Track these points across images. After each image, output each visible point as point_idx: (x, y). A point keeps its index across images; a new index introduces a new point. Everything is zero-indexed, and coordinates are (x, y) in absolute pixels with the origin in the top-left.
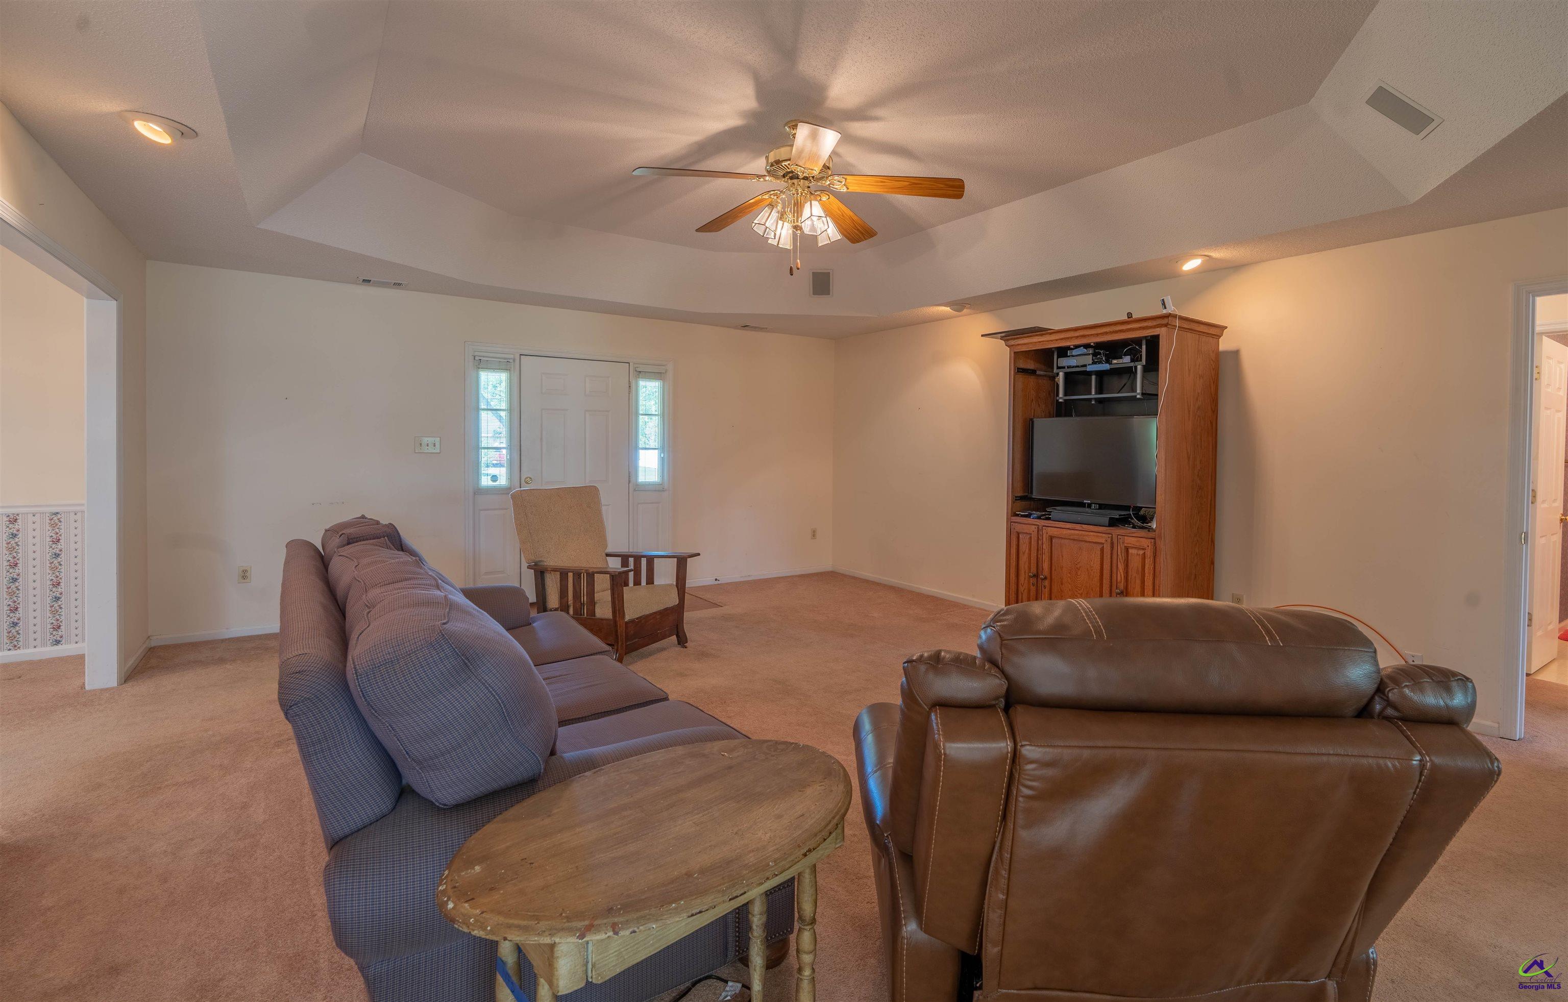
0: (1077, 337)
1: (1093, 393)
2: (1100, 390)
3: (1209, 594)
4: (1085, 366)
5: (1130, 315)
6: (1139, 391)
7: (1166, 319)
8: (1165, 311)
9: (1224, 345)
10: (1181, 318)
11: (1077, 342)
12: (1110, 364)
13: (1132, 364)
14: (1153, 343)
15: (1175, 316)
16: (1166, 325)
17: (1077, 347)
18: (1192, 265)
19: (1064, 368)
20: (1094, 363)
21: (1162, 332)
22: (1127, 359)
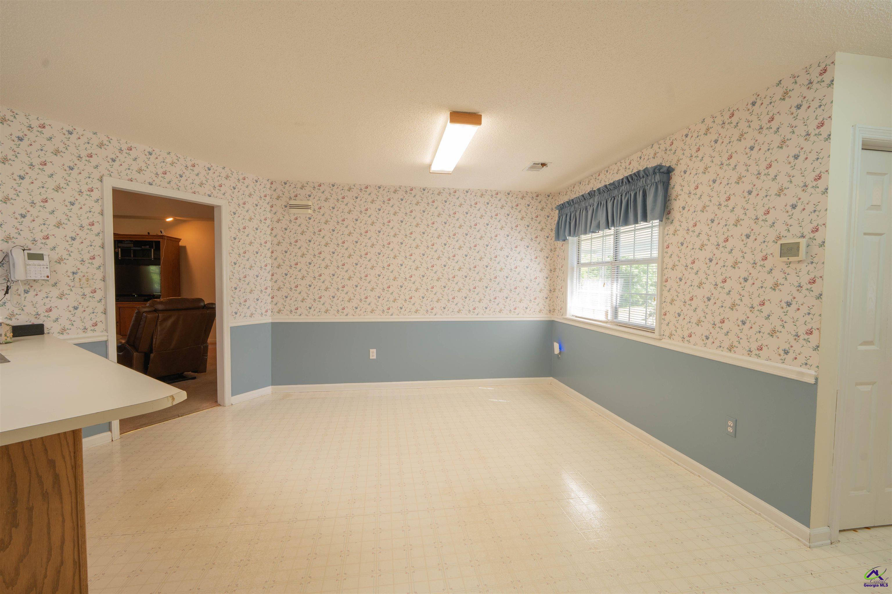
0: (128, 238)
1: (132, 256)
2: (134, 256)
3: (179, 296)
4: (130, 247)
5: (149, 233)
6: (152, 257)
7: (162, 237)
8: (162, 234)
9: (181, 244)
10: (167, 236)
11: (127, 239)
12: (141, 247)
13: (150, 249)
14: (158, 244)
15: (165, 236)
16: (162, 238)
17: (126, 241)
18: (170, 219)
19: (121, 247)
20: (134, 247)
21: (161, 240)
22: (148, 247)
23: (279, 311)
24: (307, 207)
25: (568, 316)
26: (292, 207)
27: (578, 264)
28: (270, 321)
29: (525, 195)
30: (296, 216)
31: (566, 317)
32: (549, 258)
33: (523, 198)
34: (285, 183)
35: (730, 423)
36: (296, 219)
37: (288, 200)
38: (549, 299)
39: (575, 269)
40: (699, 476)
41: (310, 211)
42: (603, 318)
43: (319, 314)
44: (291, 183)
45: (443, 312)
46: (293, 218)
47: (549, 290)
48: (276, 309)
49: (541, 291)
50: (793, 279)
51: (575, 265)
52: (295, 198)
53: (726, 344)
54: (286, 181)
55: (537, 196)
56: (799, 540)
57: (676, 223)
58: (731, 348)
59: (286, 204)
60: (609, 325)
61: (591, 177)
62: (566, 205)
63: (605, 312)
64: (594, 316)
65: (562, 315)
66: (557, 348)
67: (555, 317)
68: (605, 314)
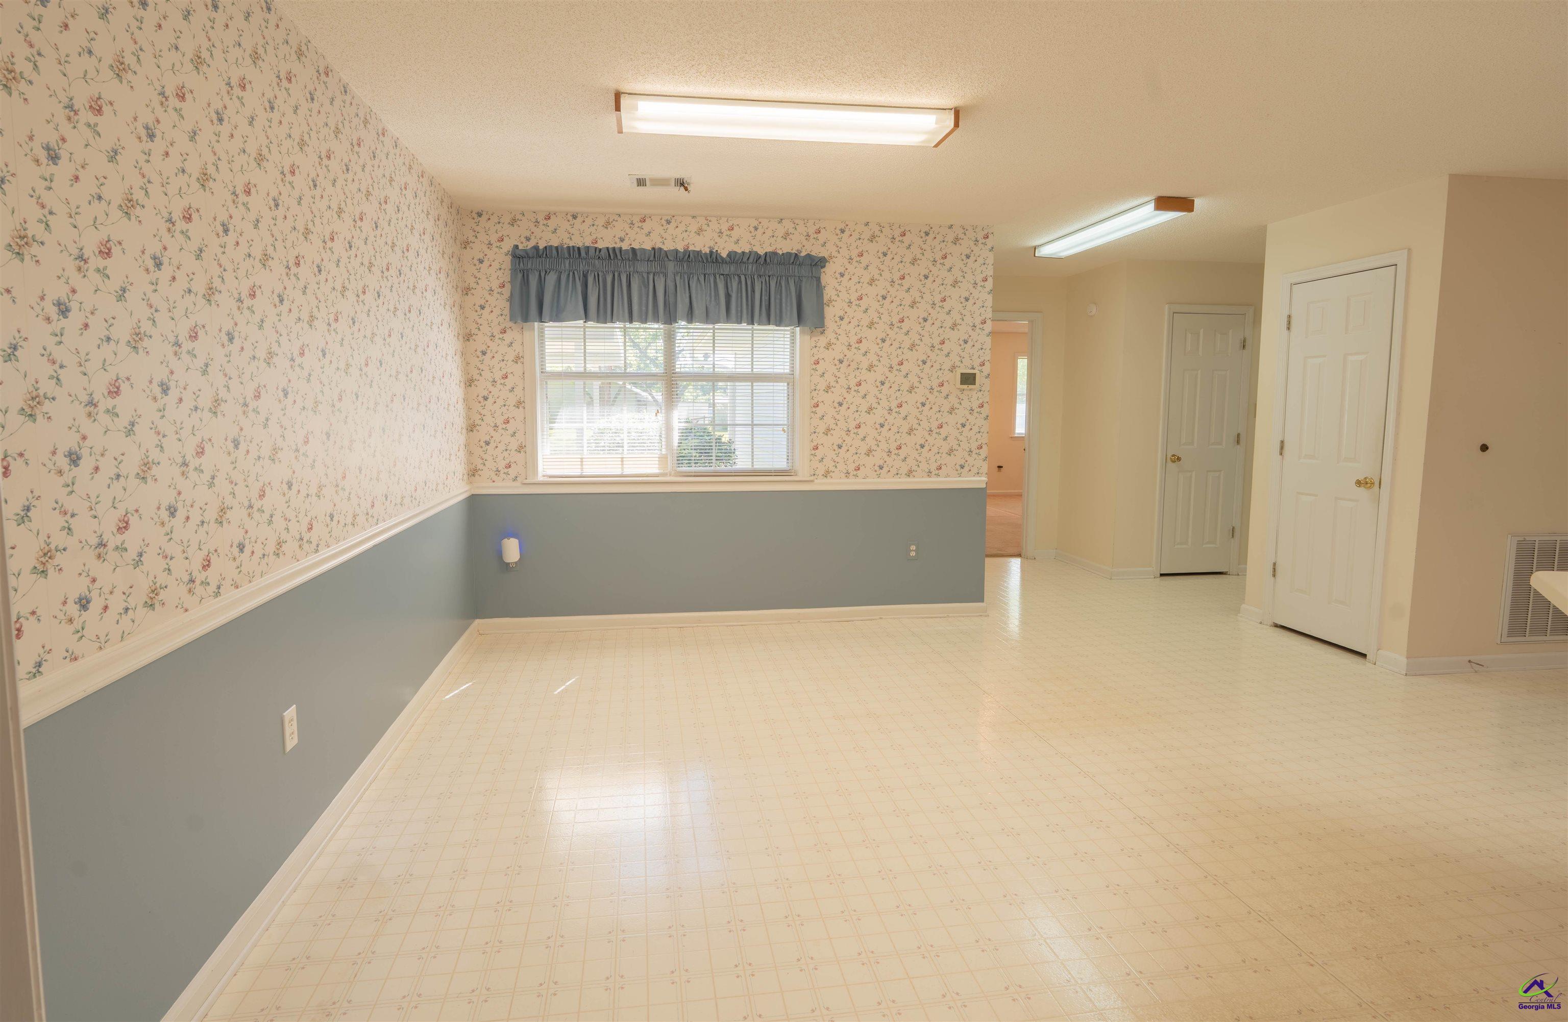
25: (540, 478)
31: (535, 479)
35: (913, 547)
40: (881, 618)
42: (656, 471)
47: (467, 425)
50: (966, 403)
53: (904, 470)
56: (981, 615)
57: (830, 335)
58: (910, 473)
60: (672, 479)
61: (616, 218)
62: (554, 252)
63: (657, 456)
64: (622, 468)
65: (515, 479)
66: (512, 550)
67: (488, 486)
68: (657, 459)
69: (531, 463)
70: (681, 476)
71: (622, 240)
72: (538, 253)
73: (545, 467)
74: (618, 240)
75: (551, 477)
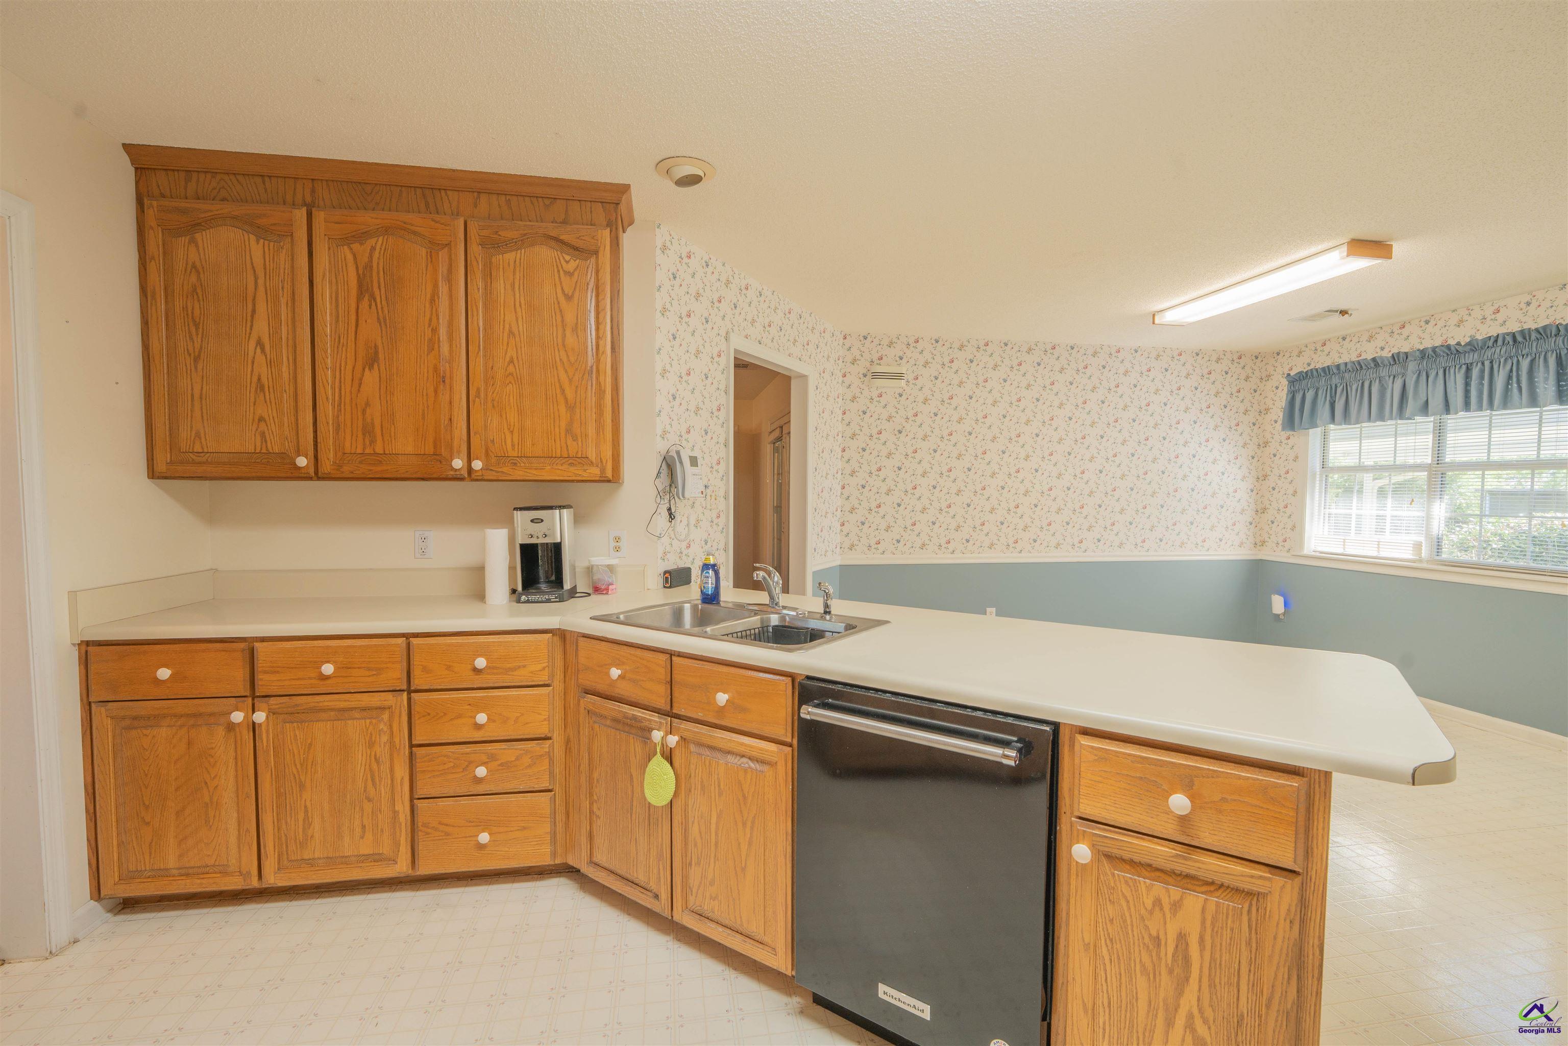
23: (851, 548)
24: (898, 376)
25: (1306, 552)
26: (876, 376)
27: (1323, 468)
28: (838, 563)
29: (1222, 356)
30: (879, 391)
31: (1302, 553)
32: (1256, 459)
33: (1218, 360)
34: (865, 338)
36: (880, 396)
37: (868, 365)
38: (1254, 525)
39: (1318, 476)
41: (903, 383)
42: (1410, 556)
43: (911, 550)
44: (873, 336)
45: (1097, 548)
46: (875, 394)
47: (1255, 510)
48: (847, 544)
49: (1243, 511)
51: (1318, 470)
52: (878, 362)
54: (866, 335)
55: (1240, 358)
59: (865, 371)
60: (1425, 565)
61: (1378, 330)
62: (1315, 373)
63: (1412, 545)
64: (1378, 551)
65: (1289, 550)
66: (1278, 605)
67: (1266, 554)
68: (1411, 549)
69: (1301, 542)
70: (1438, 564)
71: (1382, 349)
72: (1303, 376)
73: (1316, 544)
74: (1378, 350)
75: (1321, 553)
